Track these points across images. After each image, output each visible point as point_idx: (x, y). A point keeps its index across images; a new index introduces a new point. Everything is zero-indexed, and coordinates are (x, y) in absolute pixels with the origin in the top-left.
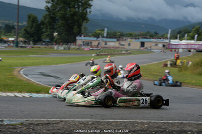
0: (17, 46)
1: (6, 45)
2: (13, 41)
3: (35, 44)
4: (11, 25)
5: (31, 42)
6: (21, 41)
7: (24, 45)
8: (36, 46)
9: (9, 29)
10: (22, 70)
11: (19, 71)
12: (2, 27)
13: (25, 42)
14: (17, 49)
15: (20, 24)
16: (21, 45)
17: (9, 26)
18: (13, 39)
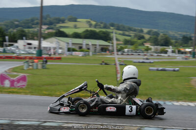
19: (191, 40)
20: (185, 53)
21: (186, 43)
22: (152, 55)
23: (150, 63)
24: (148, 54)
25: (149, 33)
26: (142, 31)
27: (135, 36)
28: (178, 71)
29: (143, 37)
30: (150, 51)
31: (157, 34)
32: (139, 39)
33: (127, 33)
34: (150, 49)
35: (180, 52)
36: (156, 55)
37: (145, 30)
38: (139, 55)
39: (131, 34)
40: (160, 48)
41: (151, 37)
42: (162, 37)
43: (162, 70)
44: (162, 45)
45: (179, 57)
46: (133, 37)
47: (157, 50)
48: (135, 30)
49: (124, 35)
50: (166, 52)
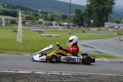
0: (69, 28)
1: (62, 27)
2: (66, 25)
3: (79, 27)
4: (66, 15)
5: (77, 26)
6: (71, 25)
7: (73, 28)
8: (80, 28)
9: (64, 18)
12: (60, 17)
13: (73, 26)
14: (68, 30)
15: (71, 15)
16: (71, 27)
18: (67, 24)
19: (67, 17)
20: (64, 25)
21: (64, 20)
22: (43, 27)
23: (42, 31)
24: (41, 26)
25: (41, 12)
26: (37, 11)
27: (33, 14)
28: (59, 36)
29: (38, 15)
30: (42, 24)
32: (35, 16)
33: (28, 12)
34: (42, 23)
35: (60, 25)
36: (46, 26)
37: (39, 11)
38: (35, 26)
39: (31, 13)
40: (48, 22)
41: (43, 15)
42: (50, 15)
43: (49, 36)
44: (50, 20)
45: (60, 28)
46: (31, 15)
47: (47, 24)
48: (33, 11)
49: (25, 13)
50: (52, 25)
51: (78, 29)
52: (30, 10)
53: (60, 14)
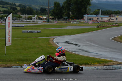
0: (49, 22)
1: (42, 21)
2: (46, 18)
3: (59, 20)
4: (44, 8)
5: (57, 19)
6: (51, 18)
7: (52, 21)
8: (59, 21)
9: (43, 11)
10: (54, 40)
11: (53, 41)
12: (39, 9)
13: (53, 19)
14: (48, 24)
15: (50, 7)
17: (43, 9)
19: (46, 10)
20: (43, 19)
21: (43, 13)
22: (23, 21)
23: (22, 26)
24: (20, 21)
25: (19, 6)
26: (15, 5)
27: (11, 8)
28: (40, 32)
29: (16, 9)
30: (21, 18)
31: (24, 7)
32: (13, 10)
33: (5, 6)
35: (40, 19)
36: (25, 21)
37: (17, 4)
38: (15, 21)
39: (8, 7)
40: (27, 16)
41: (21, 9)
42: (28, 8)
43: (30, 32)
44: (28, 14)
45: (40, 22)
46: (9, 8)
47: (26, 18)
48: (11, 4)
49: (3, 7)
50: (31, 19)
51: (57, 22)
52: (7, 3)
53: (39, 7)
